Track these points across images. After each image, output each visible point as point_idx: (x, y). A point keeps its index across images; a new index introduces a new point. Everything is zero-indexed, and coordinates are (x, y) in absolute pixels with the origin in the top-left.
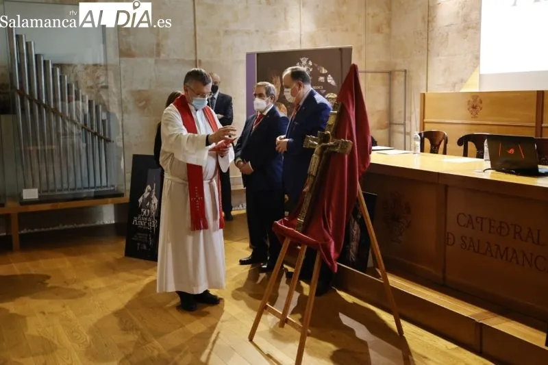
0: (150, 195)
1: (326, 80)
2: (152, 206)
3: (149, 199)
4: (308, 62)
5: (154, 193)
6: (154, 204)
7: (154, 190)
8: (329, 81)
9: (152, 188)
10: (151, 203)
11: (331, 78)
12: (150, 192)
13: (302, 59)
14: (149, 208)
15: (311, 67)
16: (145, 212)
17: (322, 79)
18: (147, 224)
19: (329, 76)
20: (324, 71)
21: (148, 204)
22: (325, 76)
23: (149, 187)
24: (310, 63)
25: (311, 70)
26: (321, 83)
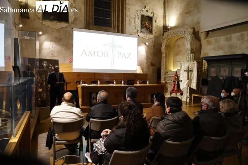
1: (51, 68)
13: (44, 61)
17: (50, 68)
20: (51, 65)
22: (51, 67)
24: (47, 63)
25: (47, 65)
26: (50, 69)
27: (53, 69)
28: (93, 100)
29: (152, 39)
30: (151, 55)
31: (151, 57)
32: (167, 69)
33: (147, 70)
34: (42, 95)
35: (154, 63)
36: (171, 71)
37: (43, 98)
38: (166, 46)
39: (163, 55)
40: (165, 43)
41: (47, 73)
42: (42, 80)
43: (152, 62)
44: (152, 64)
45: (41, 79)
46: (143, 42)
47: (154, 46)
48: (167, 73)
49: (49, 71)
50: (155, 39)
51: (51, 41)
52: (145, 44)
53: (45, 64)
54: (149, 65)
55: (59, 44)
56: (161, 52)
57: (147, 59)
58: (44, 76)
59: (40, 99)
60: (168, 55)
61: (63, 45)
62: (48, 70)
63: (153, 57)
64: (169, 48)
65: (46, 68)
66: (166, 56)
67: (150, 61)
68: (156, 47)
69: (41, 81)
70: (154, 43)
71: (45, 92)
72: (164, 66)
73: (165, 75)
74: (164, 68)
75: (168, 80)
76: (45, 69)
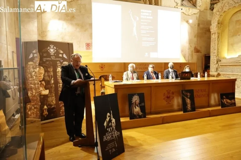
0: (110, 119)
1: (63, 56)
2: (113, 124)
3: (110, 121)
4: (54, 47)
5: (112, 116)
6: (114, 123)
7: (112, 115)
8: (64, 56)
9: (110, 114)
10: (111, 123)
11: (65, 55)
12: (110, 116)
13: (50, 45)
14: (111, 126)
15: (55, 49)
16: (109, 130)
17: (61, 55)
18: (112, 136)
19: (64, 54)
20: (62, 52)
21: (110, 124)
22: (62, 54)
23: (108, 114)
24: (55, 48)
25: (55, 51)
26: (60, 57)
27: (64, 58)
28: (135, 108)
29: (195, 15)
30: (195, 37)
31: (195, 39)
32: (219, 56)
33: (190, 58)
34: (50, 99)
35: (199, 48)
36: (224, 58)
37: (51, 105)
38: (218, 24)
39: (214, 37)
40: (216, 18)
41: (57, 64)
42: (49, 76)
43: (196, 47)
44: (197, 51)
45: (46, 74)
46: (184, 20)
47: (199, 25)
48: (220, 61)
49: (59, 61)
50: (200, 16)
51: (59, 19)
52: (187, 22)
53: (52, 50)
54: (192, 52)
55: (72, 24)
56: (210, 32)
57: (190, 44)
58: (52, 69)
59: (47, 106)
60: (221, 35)
61: (77, 25)
62: (57, 59)
63: (197, 40)
64: (222, 25)
65: (54, 55)
66: (218, 37)
67: (193, 46)
68: (201, 26)
69: (47, 78)
70: (199, 20)
71: (54, 95)
72: (216, 51)
73: (217, 64)
74: (216, 54)
75: (222, 71)
76: (53, 58)
